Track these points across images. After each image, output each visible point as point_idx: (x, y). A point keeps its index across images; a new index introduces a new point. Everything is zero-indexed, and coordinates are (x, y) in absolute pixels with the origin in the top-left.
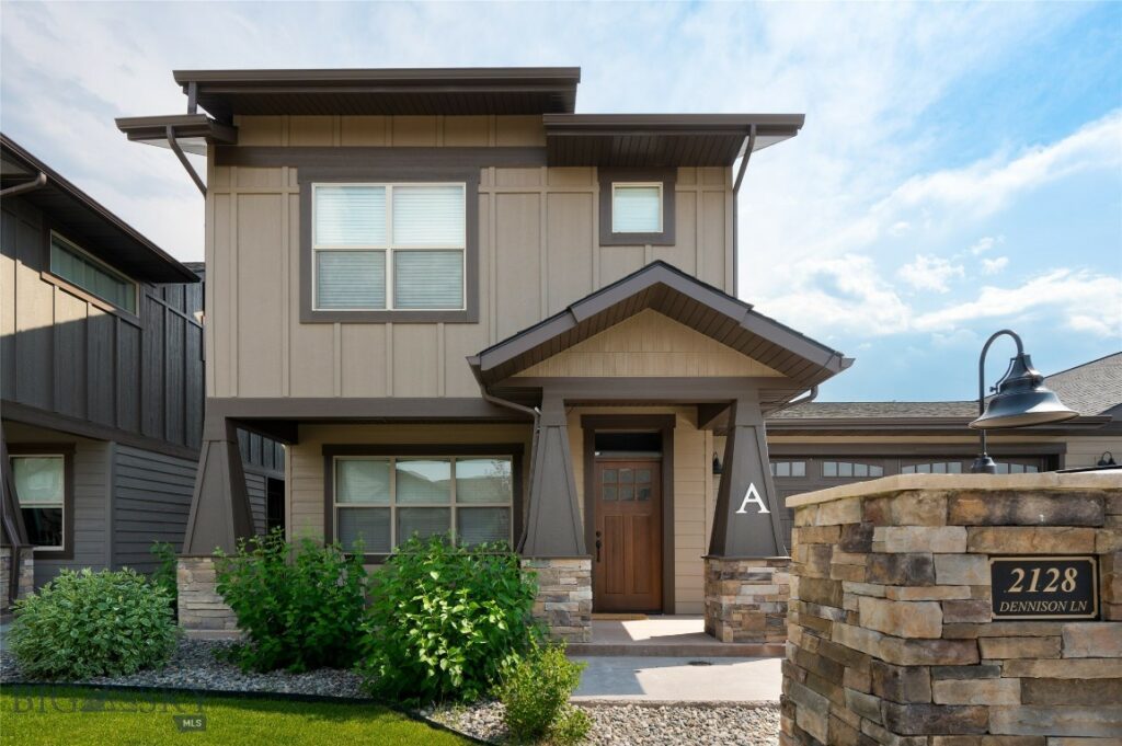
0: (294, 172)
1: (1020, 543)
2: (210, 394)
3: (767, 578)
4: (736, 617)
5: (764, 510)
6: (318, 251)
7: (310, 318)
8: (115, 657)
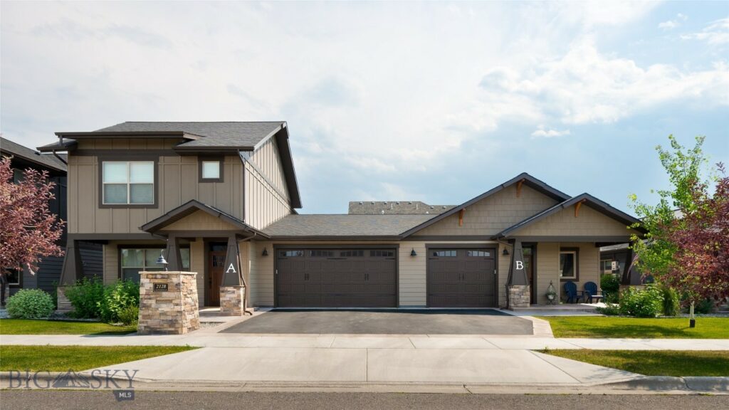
0: (97, 158)
1: (156, 281)
2: (69, 232)
3: (234, 292)
4: (224, 304)
5: (235, 271)
6: (105, 184)
7: (101, 206)
8: (35, 313)
